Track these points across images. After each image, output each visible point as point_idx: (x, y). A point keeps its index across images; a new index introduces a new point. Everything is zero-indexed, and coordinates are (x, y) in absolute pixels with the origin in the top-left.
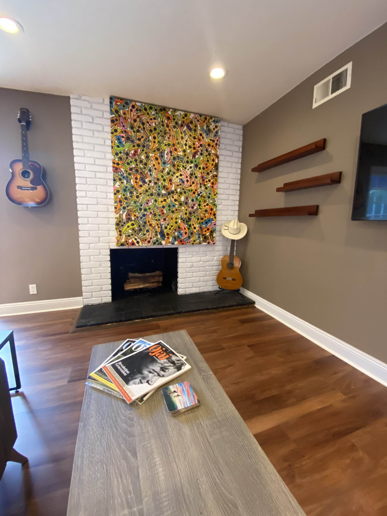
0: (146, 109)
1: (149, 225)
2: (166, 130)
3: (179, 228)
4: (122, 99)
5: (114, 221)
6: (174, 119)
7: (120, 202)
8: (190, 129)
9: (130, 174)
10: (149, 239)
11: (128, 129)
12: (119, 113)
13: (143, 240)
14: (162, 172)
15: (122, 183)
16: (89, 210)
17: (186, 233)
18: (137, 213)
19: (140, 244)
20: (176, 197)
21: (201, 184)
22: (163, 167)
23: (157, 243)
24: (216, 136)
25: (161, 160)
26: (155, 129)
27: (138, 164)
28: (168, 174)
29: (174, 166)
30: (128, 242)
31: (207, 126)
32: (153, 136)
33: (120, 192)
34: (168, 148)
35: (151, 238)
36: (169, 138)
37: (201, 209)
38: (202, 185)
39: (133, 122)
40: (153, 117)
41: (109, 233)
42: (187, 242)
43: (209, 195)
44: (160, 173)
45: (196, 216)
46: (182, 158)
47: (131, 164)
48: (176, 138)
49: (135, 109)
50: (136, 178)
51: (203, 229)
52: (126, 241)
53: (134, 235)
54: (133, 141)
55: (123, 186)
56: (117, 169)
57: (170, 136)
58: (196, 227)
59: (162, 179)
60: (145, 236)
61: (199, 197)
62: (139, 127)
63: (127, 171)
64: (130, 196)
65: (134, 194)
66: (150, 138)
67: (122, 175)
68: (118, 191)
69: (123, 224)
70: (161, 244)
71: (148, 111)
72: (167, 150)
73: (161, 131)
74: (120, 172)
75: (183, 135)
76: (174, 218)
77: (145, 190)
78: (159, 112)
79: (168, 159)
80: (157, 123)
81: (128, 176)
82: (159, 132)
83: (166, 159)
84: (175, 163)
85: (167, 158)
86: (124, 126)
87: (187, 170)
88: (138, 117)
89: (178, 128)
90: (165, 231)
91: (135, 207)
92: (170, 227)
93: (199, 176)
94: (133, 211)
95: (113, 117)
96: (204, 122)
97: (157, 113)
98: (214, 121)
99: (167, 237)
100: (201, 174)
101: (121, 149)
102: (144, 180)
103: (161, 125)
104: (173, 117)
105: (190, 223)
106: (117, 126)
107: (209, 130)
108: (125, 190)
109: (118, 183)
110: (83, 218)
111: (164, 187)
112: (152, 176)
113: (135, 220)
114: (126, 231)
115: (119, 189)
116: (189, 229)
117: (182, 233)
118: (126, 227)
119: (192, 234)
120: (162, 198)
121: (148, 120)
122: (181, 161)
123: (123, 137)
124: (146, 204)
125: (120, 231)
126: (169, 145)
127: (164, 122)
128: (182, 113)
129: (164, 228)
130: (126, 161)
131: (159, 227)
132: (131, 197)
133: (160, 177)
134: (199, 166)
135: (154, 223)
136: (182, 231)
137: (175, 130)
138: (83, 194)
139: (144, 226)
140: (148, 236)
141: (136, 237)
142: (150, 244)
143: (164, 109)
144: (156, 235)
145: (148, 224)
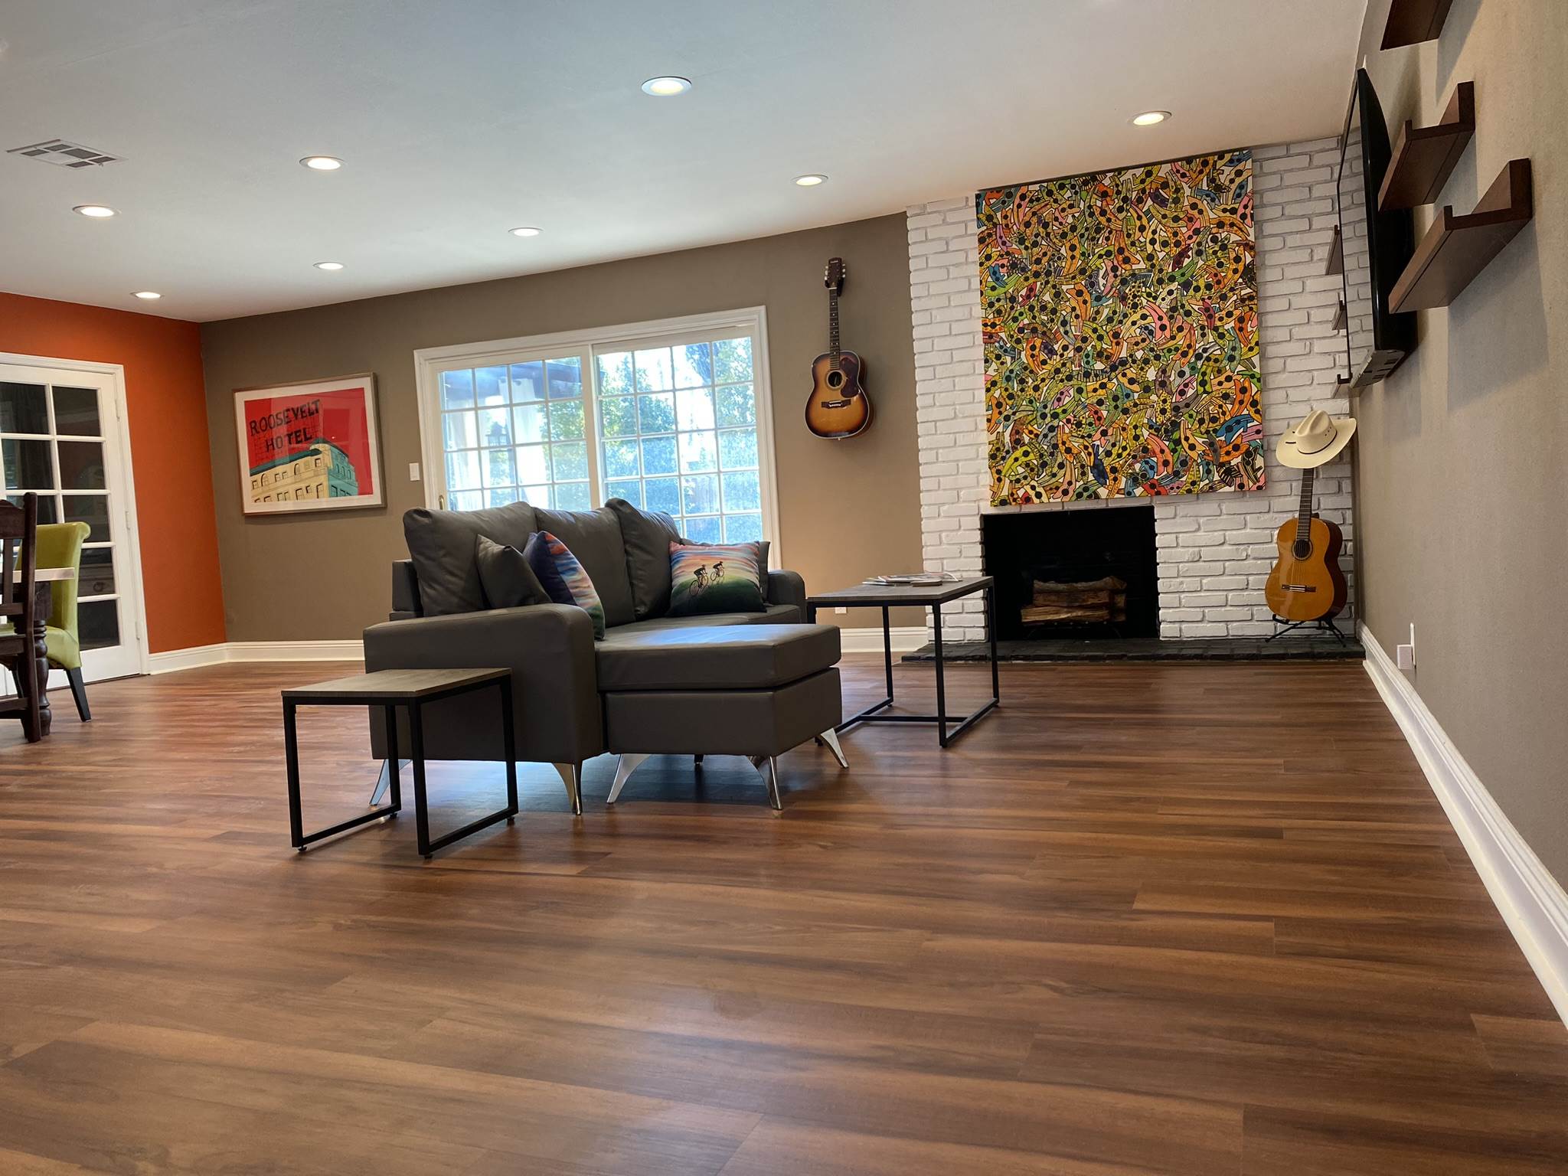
0: (1050, 193)
1: (1063, 451)
2: (1100, 223)
3: (1145, 450)
4: (998, 190)
5: (985, 450)
6: (1119, 193)
7: (999, 405)
8: (1163, 202)
9: (1018, 341)
10: (1065, 486)
11: (1014, 246)
12: (995, 220)
13: (1051, 489)
14: (1095, 319)
15: (1002, 363)
16: (938, 432)
17: (1166, 463)
18: (1035, 426)
19: (1044, 498)
20: (1131, 372)
21: (1203, 328)
22: (1096, 309)
23: (1085, 494)
24: (1239, 196)
25: (1091, 294)
26: (1073, 228)
27: (1037, 314)
28: (1110, 320)
29: (1123, 299)
30: (1015, 496)
31: (1213, 180)
32: (1068, 245)
33: (999, 385)
34: (1106, 261)
35: (1070, 483)
36: (1107, 239)
37: (1208, 393)
38: (1206, 331)
39: (1023, 228)
40: (1068, 203)
41: (977, 477)
42: (1172, 488)
43: (1230, 352)
44: (1088, 323)
45: (1195, 415)
46: (1146, 276)
47: (1020, 318)
48: (1126, 233)
49: (1027, 200)
50: (1033, 348)
51: (1221, 447)
52: (1012, 494)
53: (1029, 479)
54: (1024, 270)
55: (1003, 369)
56: (991, 336)
57: (1110, 233)
58: (1197, 444)
59: (1095, 336)
60: (1054, 480)
61: (1199, 364)
62: (1037, 236)
63: (1012, 336)
64: (1019, 389)
65: (1027, 383)
66: (1063, 251)
67: (1001, 347)
68: (994, 384)
69: (1004, 454)
70: (1097, 497)
71: (1056, 195)
72: (1105, 266)
73: (1087, 229)
74: (999, 342)
75: (1145, 221)
76: (1131, 427)
77: (1053, 370)
78: (1080, 188)
79: (1109, 285)
80: (1077, 215)
81: (1015, 345)
82: (1083, 231)
83: (1102, 288)
84: (1127, 291)
85: (1104, 285)
86: (1004, 243)
87: (1159, 300)
88: (1034, 214)
89: (1131, 210)
90: (1107, 462)
91: (1030, 413)
92: (1120, 451)
93: (1196, 308)
94: (1027, 422)
95: (982, 232)
96: (1201, 172)
97: (1076, 193)
98: (1231, 161)
99: (1111, 476)
100: (1201, 302)
101: (1000, 291)
102: (1050, 347)
103: (1087, 214)
104: (1116, 189)
105: (1176, 436)
106: (990, 246)
107: (1219, 189)
108: (1008, 379)
109: (994, 366)
110: (929, 451)
111: (1100, 355)
112: (1070, 334)
113: (1030, 443)
114: (1011, 470)
115: (996, 378)
116: (1174, 451)
117: (1155, 465)
118: (1010, 461)
119: (1184, 463)
120: (1097, 381)
121: (1057, 214)
122: (1143, 282)
123: (1003, 266)
124: (1056, 403)
125: (999, 472)
126: (1109, 253)
127: (1094, 207)
128: (1139, 172)
129: (1103, 453)
130: (1009, 315)
131: (1089, 454)
132: (1022, 390)
133: (1090, 332)
134: (1195, 284)
135: (1076, 444)
136: (1155, 459)
137: (1121, 216)
138: (928, 400)
139: (1052, 454)
140: (1062, 478)
141: (1033, 483)
142: (1066, 499)
143: (1092, 177)
144: (1084, 474)
145: (1062, 448)
